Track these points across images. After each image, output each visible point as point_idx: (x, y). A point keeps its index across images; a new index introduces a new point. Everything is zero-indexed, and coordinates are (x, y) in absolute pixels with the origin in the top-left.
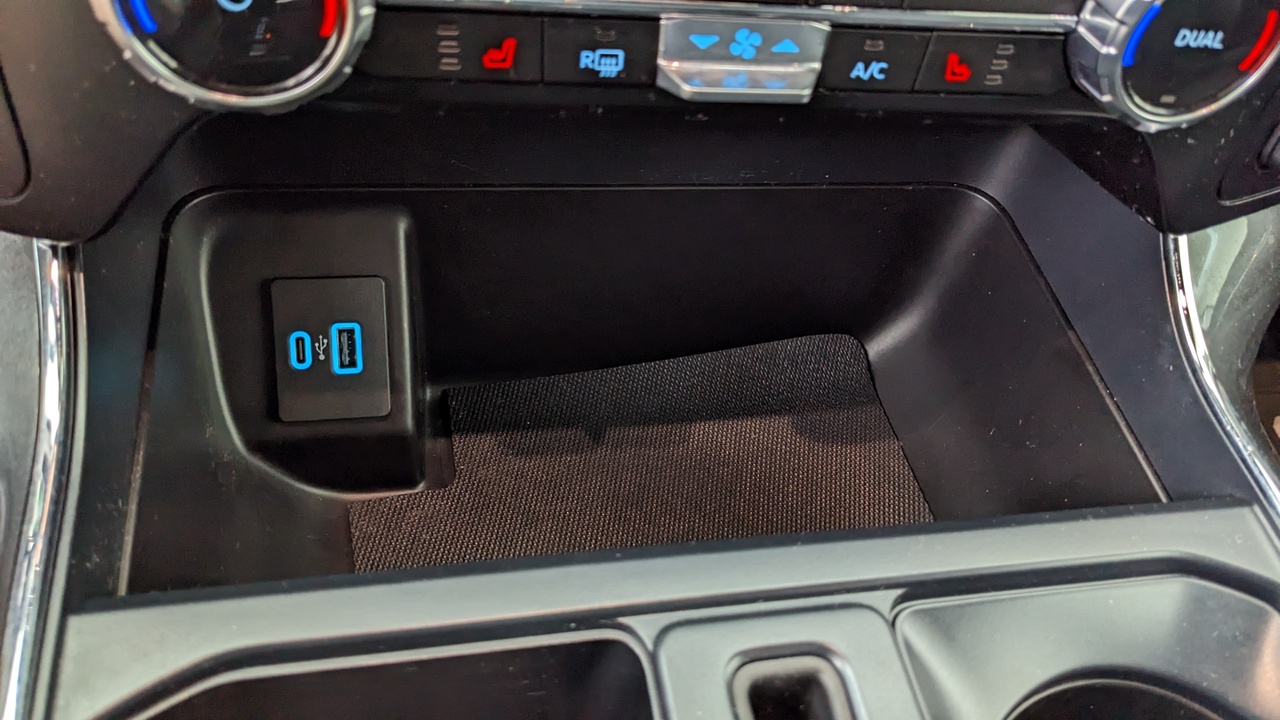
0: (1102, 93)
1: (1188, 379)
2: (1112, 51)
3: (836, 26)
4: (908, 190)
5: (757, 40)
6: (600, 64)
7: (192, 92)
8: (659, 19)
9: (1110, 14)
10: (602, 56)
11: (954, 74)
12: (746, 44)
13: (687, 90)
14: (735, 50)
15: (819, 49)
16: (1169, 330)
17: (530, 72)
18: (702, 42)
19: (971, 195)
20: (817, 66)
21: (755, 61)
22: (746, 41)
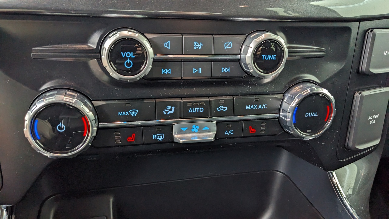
0: (291, 132)
1: (347, 214)
2: (289, 120)
3: (218, 122)
4: (258, 173)
5: (198, 127)
6: (158, 138)
7: (48, 155)
8: (172, 125)
9: (287, 112)
10: (158, 135)
11: (251, 131)
12: (195, 129)
13: (181, 141)
14: (193, 130)
15: (215, 128)
16: (338, 200)
17: (140, 142)
18: (184, 129)
19: (277, 173)
20: (215, 132)
21: (198, 132)
22: (195, 128)
